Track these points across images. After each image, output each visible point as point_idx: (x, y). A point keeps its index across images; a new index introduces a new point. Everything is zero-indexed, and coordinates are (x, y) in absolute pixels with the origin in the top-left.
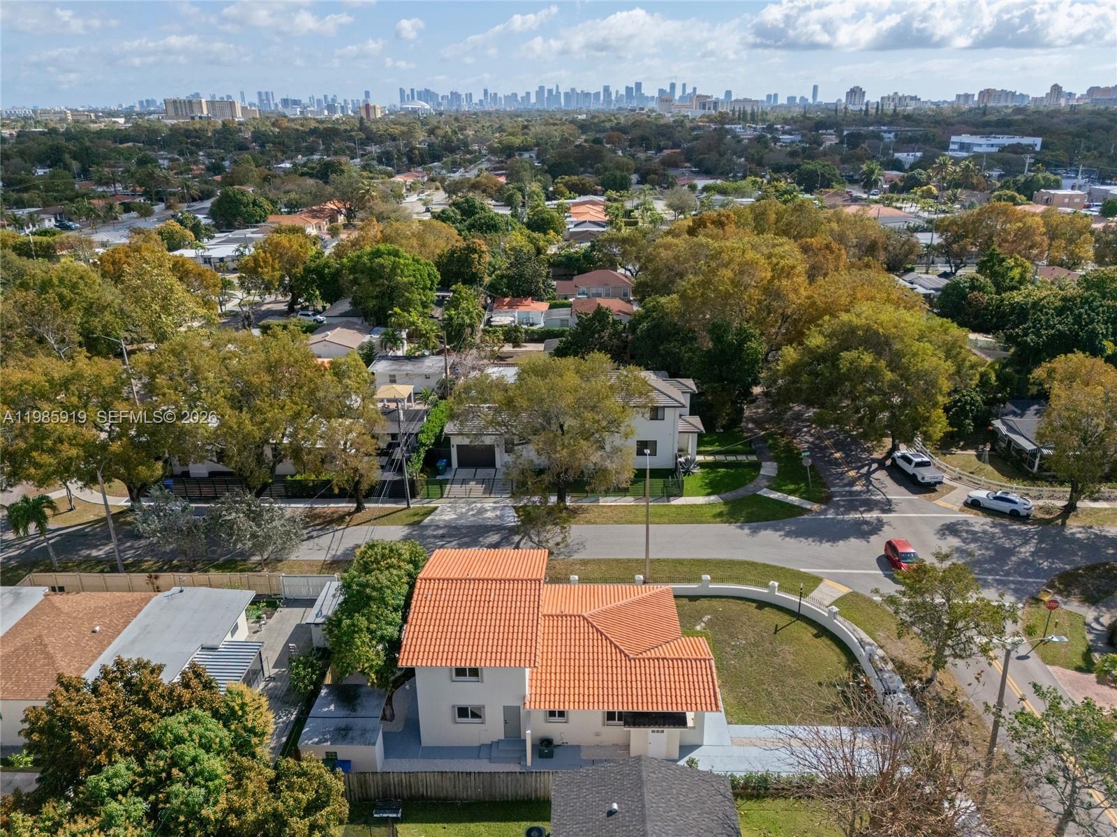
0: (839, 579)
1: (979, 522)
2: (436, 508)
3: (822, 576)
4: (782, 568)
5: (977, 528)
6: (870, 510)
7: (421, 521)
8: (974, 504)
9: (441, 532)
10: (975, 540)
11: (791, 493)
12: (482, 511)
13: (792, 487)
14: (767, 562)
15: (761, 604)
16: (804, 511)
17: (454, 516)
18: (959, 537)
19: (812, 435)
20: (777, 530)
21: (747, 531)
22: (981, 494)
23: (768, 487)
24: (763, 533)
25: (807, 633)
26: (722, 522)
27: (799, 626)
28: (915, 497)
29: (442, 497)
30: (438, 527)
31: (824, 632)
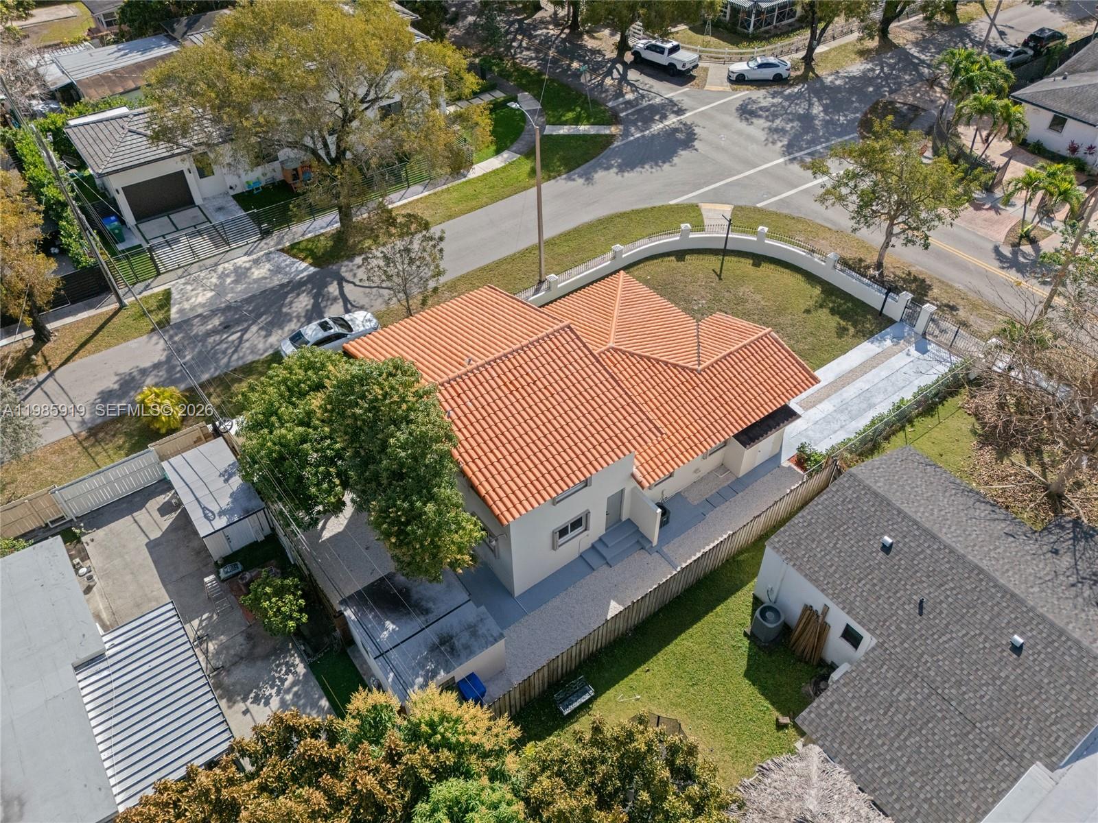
0: (716, 197)
1: (761, 97)
2: (167, 294)
3: (695, 202)
4: (652, 209)
5: (764, 104)
6: (664, 117)
7: (168, 320)
8: (740, 80)
9: (216, 322)
10: (775, 116)
11: (577, 121)
12: (241, 274)
13: (570, 115)
14: (635, 207)
15: (680, 255)
16: (610, 139)
17: (210, 294)
18: (760, 116)
19: (528, 49)
20: (608, 168)
21: (581, 181)
22: (740, 67)
23: (549, 123)
25: (746, 264)
26: (546, 179)
27: (730, 261)
28: (686, 89)
29: (159, 274)
30: (204, 319)
31: (758, 259)
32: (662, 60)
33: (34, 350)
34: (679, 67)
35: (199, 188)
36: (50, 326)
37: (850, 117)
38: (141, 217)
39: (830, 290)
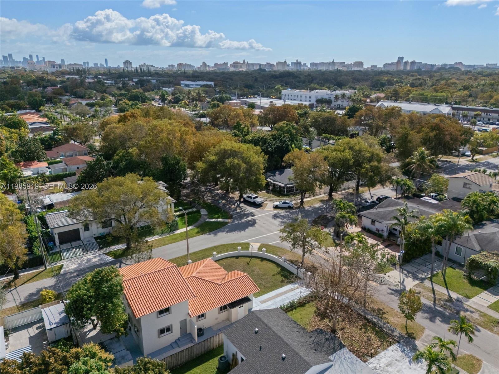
0: (256, 241)
1: (282, 212)
2: (62, 265)
3: (248, 242)
5: (282, 214)
6: (248, 217)
7: (59, 273)
8: (276, 207)
9: (75, 274)
10: (284, 218)
11: (218, 218)
12: (89, 260)
13: (216, 216)
14: (228, 243)
15: (237, 257)
16: (227, 223)
17: (76, 266)
18: (279, 218)
19: (209, 197)
20: (223, 232)
21: (212, 235)
22: (277, 203)
23: (208, 218)
24: (218, 234)
25: (258, 261)
26: (201, 234)
27: (254, 260)
28: (258, 209)
29: (61, 260)
30: (71, 273)
31: (262, 259)
32: (252, 200)
33: (12, 281)
34: (257, 203)
35: (83, 235)
36: (20, 274)
37: (310, 219)
38: (61, 243)
39: (283, 269)
